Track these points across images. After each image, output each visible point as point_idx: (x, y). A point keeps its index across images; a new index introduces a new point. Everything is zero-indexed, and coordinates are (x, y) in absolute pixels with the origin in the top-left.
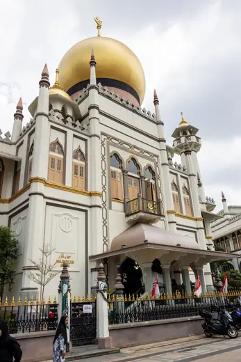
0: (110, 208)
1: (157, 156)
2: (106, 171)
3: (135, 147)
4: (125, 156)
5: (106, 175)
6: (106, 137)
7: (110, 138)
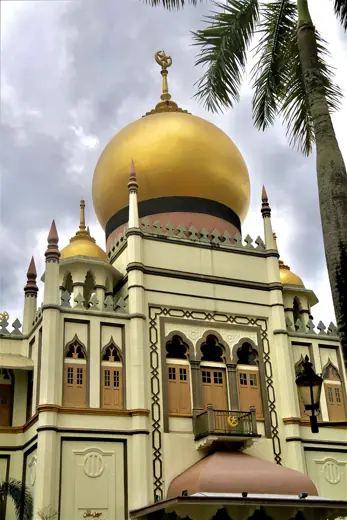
0: (167, 430)
1: (265, 320)
2: (160, 370)
3: (216, 313)
4: (194, 336)
5: (160, 376)
6: (159, 311)
7: (166, 310)
